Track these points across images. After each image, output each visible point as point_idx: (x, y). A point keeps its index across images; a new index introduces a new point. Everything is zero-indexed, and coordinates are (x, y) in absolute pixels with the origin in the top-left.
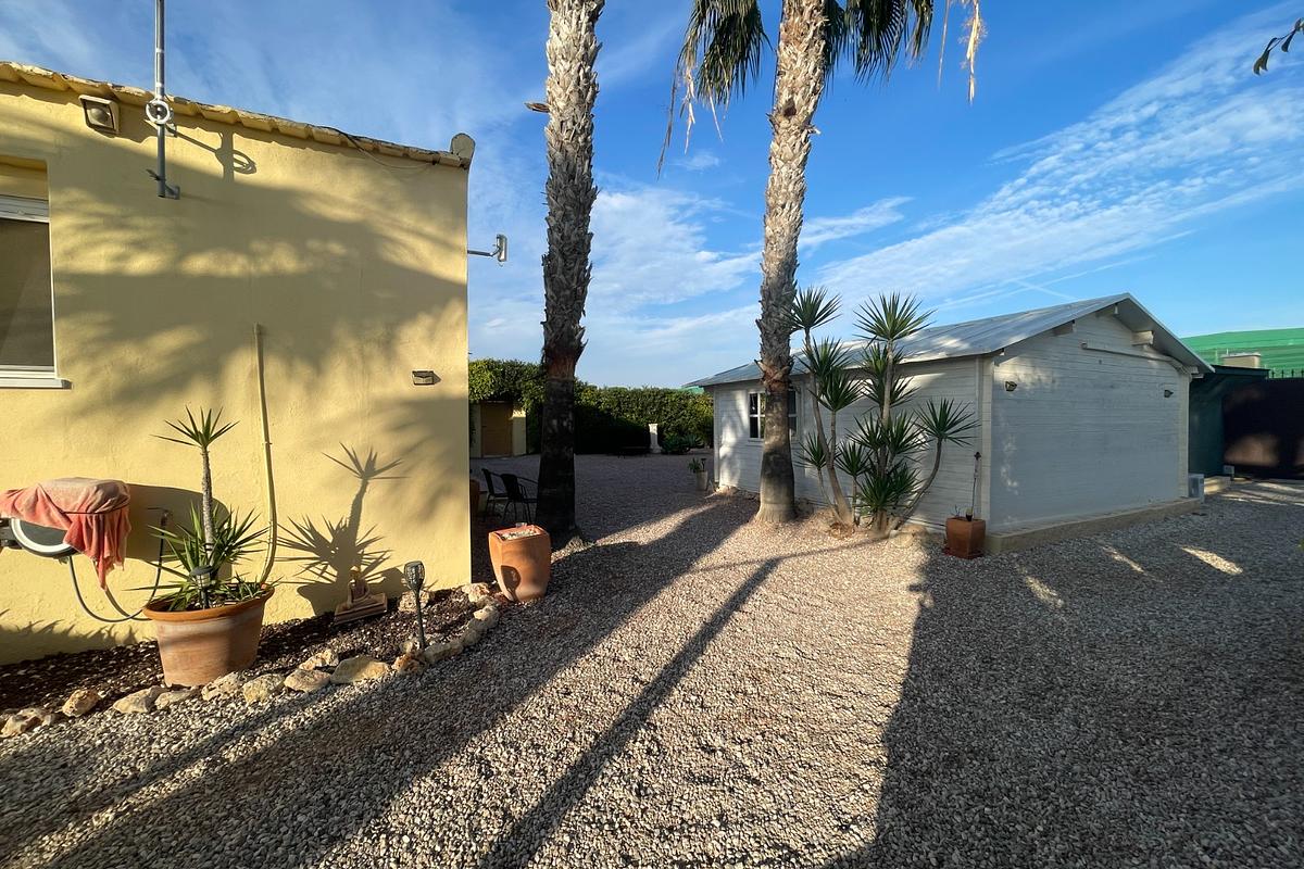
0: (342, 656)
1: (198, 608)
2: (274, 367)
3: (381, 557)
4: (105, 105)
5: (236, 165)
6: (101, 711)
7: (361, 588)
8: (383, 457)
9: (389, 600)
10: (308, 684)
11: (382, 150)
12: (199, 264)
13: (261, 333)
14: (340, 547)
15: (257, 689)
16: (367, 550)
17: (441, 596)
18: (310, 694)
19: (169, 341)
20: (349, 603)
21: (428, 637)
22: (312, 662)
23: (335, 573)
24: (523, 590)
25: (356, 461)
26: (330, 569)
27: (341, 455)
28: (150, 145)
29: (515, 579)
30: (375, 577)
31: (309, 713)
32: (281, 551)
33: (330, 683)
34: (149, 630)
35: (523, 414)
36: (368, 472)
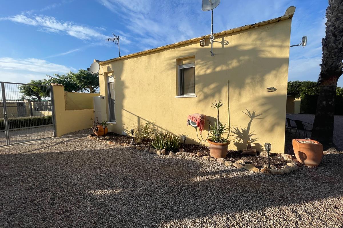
0: (246, 163)
1: (216, 142)
2: (231, 90)
3: (255, 140)
4: (203, 41)
5: (225, 44)
6: (202, 157)
7: (249, 147)
8: (257, 113)
9: (257, 152)
10: (238, 167)
11: (261, 24)
12: (218, 69)
13: (228, 82)
14: (245, 135)
15: (228, 163)
16: (251, 137)
17: (274, 155)
18: (239, 169)
19: (212, 86)
20: (246, 149)
21: (271, 166)
22: (238, 162)
23: (243, 141)
24: (307, 161)
25: (249, 113)
26: (241, 140)
27: (246, 112)
28: (210, 46)
29: (304, 157)
30: (253, 145)
31: (239, 173)
32: (231, 133)
33: (243, 168)
34: (208, 144)
35: (300, 99)
36: (253, 116)
